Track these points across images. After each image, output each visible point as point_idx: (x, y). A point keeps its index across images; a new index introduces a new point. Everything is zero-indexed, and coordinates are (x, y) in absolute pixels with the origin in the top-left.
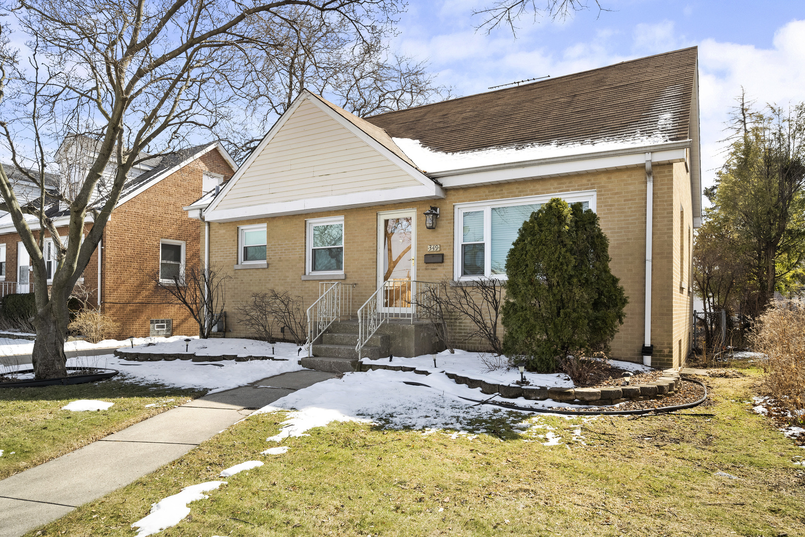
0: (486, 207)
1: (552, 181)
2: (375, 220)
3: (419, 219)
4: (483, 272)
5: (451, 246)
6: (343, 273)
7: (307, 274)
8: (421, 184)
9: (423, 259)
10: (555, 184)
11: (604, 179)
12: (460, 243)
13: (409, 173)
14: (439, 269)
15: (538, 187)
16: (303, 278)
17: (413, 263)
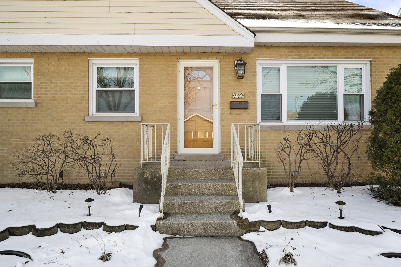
0: (282, 65)
2: (176, 66)
3: (222, 69)
4: (278, 118)
5: (255, 95)
6: (138, 115)
7: (91, 114)
8: (240, 35)
9: (228, 106)
10: (342, 52)
11: (377, 52)
12: (259, 92)
13: (227, 23)
14: (243, 114)
15: (329, 52)
16: (87, 119)
17: (215, 108)
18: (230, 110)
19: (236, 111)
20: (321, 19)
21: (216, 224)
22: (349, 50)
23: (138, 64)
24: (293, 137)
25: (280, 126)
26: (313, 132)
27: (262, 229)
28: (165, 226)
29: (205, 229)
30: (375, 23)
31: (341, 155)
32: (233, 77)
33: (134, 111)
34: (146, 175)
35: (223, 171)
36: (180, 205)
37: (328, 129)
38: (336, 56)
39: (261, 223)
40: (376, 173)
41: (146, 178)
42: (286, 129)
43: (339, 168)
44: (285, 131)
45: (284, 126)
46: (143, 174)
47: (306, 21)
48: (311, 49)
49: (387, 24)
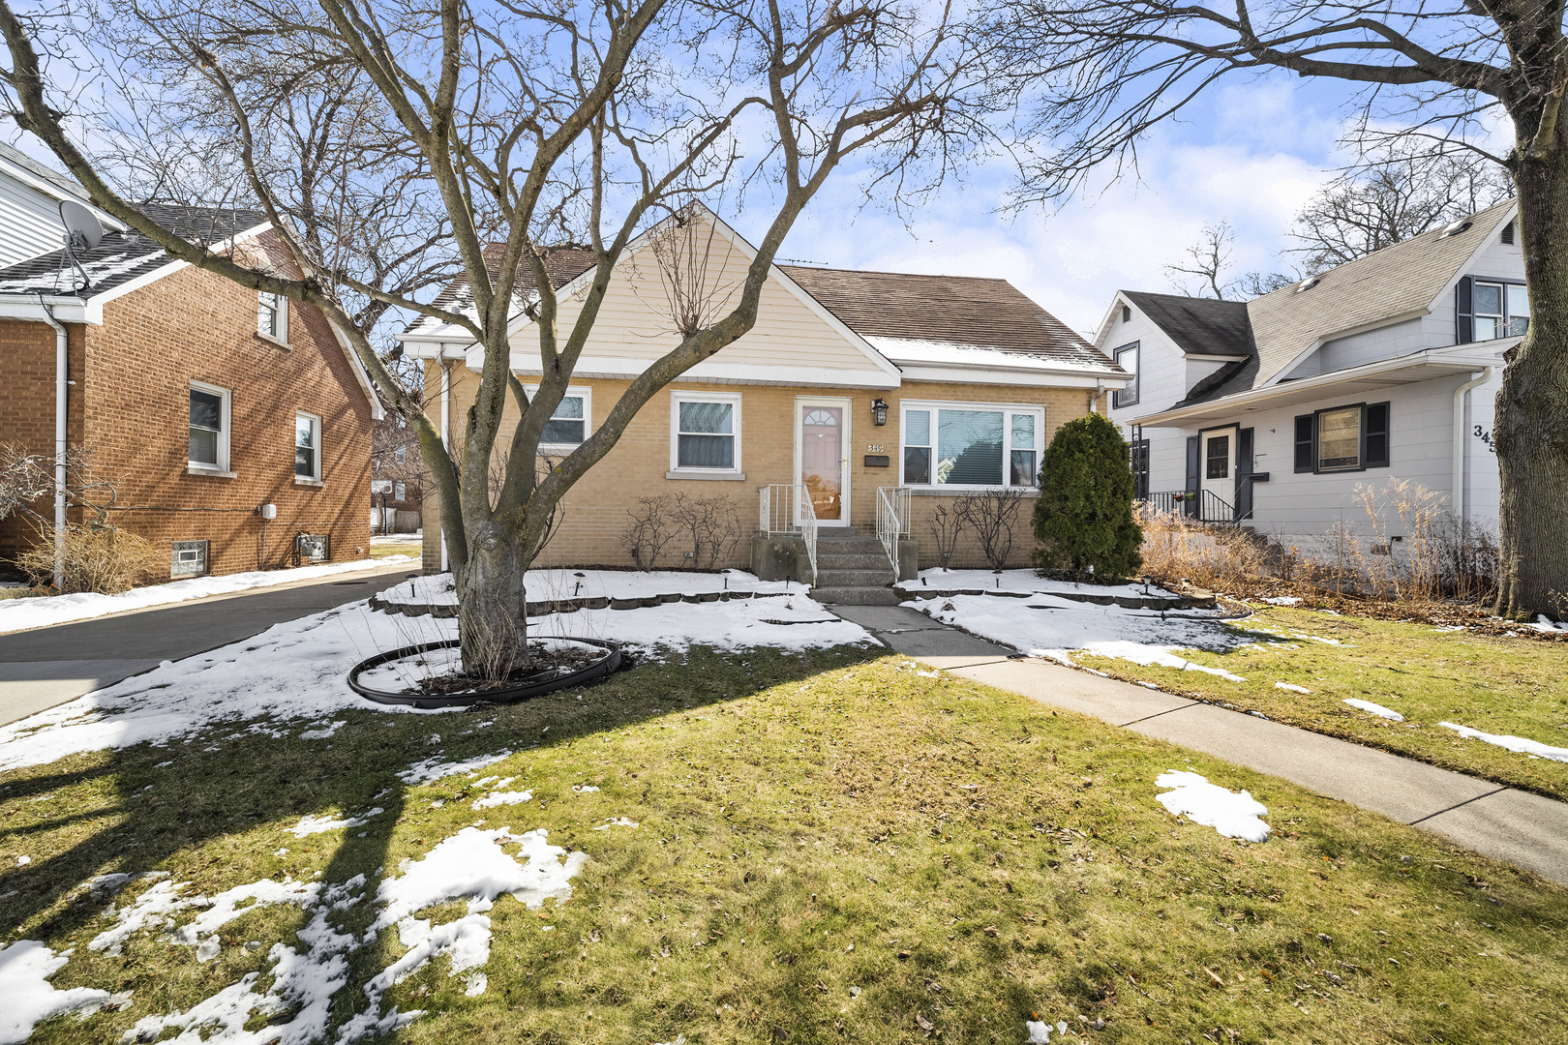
0: (934, 409)
1: (1007, 391)
2: (792, 405)
3: (854, 411)
4: (926, 480)
5: (897, 448)
6: (739, 471)
7: (672, 470)
8: (882, 370)
9: (862, 462)
10: (1010, 394)
11: (1053, 395)
12: (903, 445)
13: (867, 354)
14: (882, 473)
15: (993, 394)
16: (668, 476)
17: (845, 465)
18: (864, 468)
19: (871, 470)
20: (984, 343)
21: (872, 592)
22: (1018, 391)
23: (740, 401)
24: (948, 504)
25: (929, 491)
26: (971, 498)
27: (918, 598)
28: (820, 594)
29: (862, 598)
30: (1053, 355)
31: (1002, 528)
32: (868, 422)
33: (730, 465)
34: (776, 548)
35: (868, 544)
36: (829, 577)
37: (989, 496)
38: (1002, 400)
39: (917, 593)
40: (1040, 548)
41: (777, 551)
42: (935, 495)
43: (1000, 544)
44: (935, 497)
45: (935, 491)
46: (773, 546)
47: (965, 346)
48: (971, 389)
49: (1067, 358)
